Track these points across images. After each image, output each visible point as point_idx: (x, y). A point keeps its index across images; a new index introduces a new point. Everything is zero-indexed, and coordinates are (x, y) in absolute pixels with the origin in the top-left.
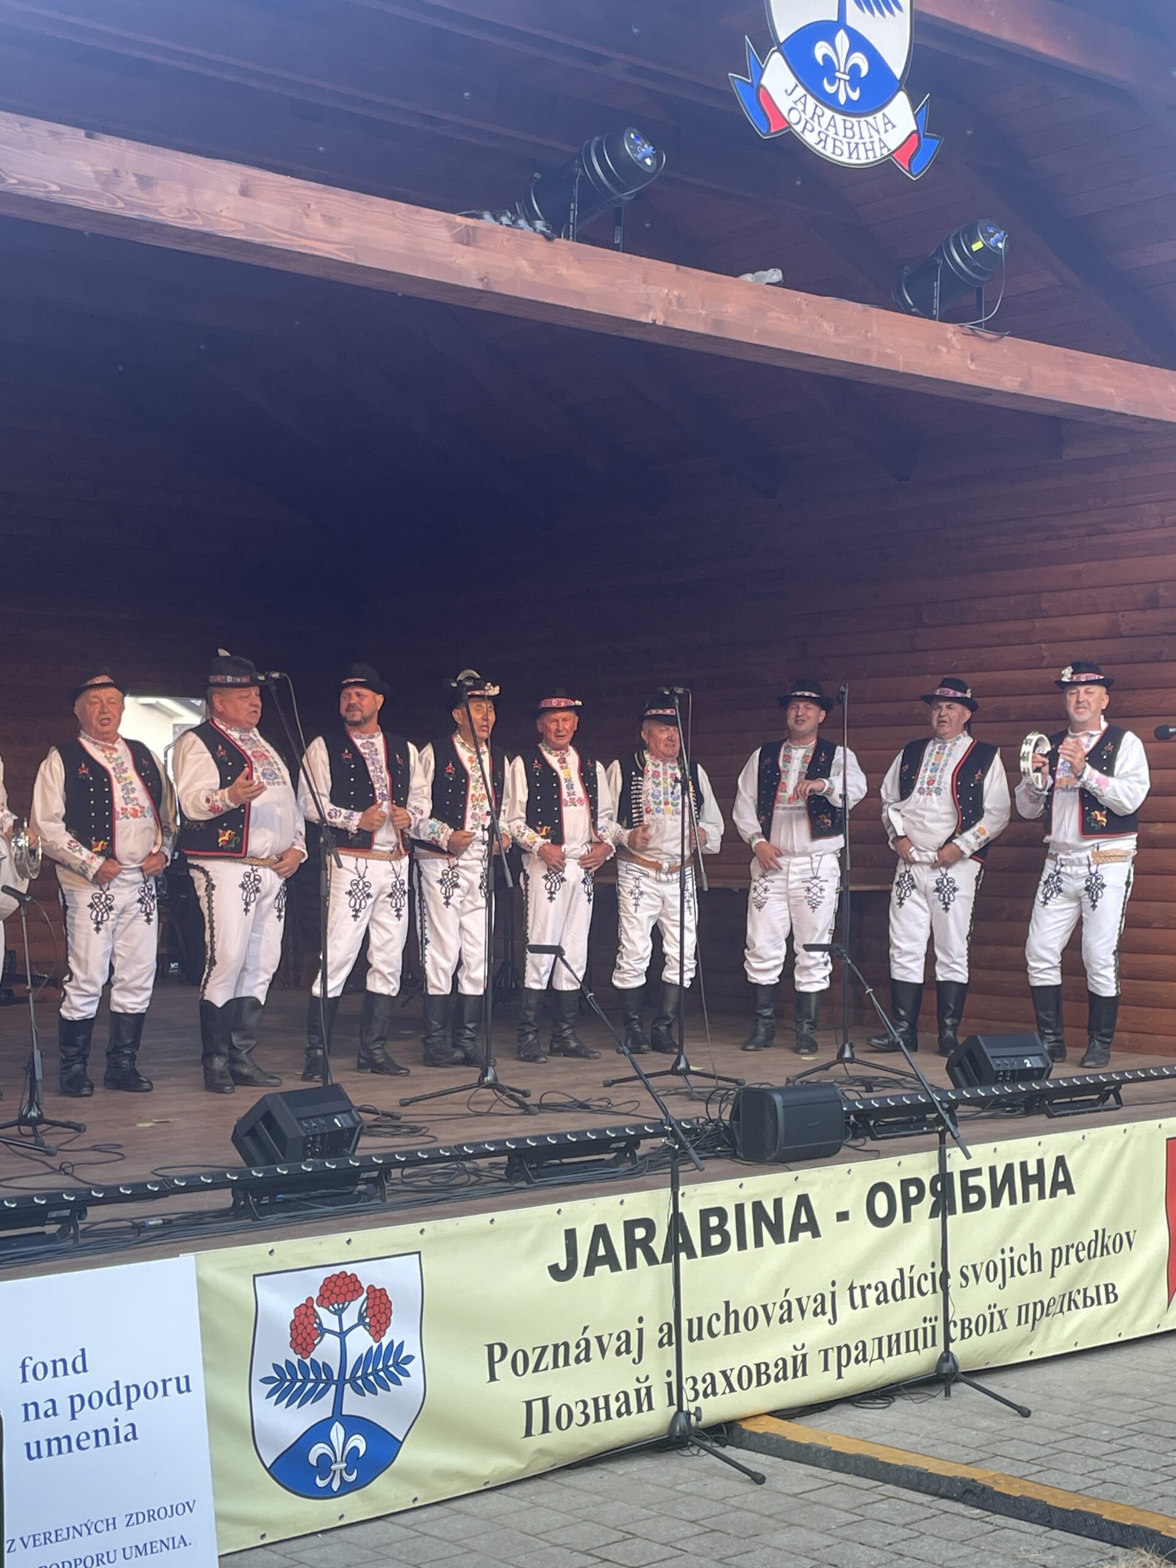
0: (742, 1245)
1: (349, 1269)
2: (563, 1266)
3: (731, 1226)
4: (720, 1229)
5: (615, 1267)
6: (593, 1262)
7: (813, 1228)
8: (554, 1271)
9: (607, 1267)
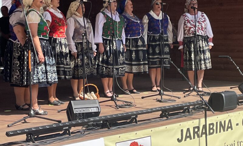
0: (217, 132)
1: (136, 141)
2: (180, 139)
3: (215, 128)
4: (212, 129)
5: (191, 139)
6: (187, 137)
7: (231, 127)
8: (178, 140)
9: (189, 138)
